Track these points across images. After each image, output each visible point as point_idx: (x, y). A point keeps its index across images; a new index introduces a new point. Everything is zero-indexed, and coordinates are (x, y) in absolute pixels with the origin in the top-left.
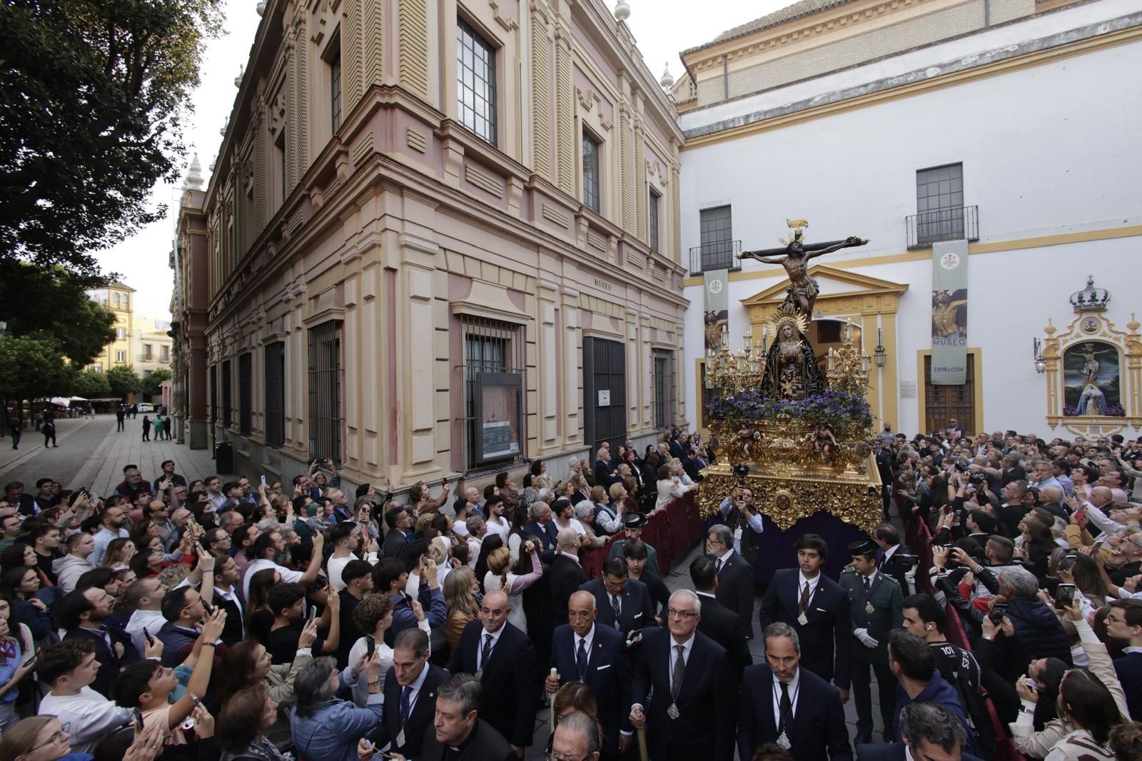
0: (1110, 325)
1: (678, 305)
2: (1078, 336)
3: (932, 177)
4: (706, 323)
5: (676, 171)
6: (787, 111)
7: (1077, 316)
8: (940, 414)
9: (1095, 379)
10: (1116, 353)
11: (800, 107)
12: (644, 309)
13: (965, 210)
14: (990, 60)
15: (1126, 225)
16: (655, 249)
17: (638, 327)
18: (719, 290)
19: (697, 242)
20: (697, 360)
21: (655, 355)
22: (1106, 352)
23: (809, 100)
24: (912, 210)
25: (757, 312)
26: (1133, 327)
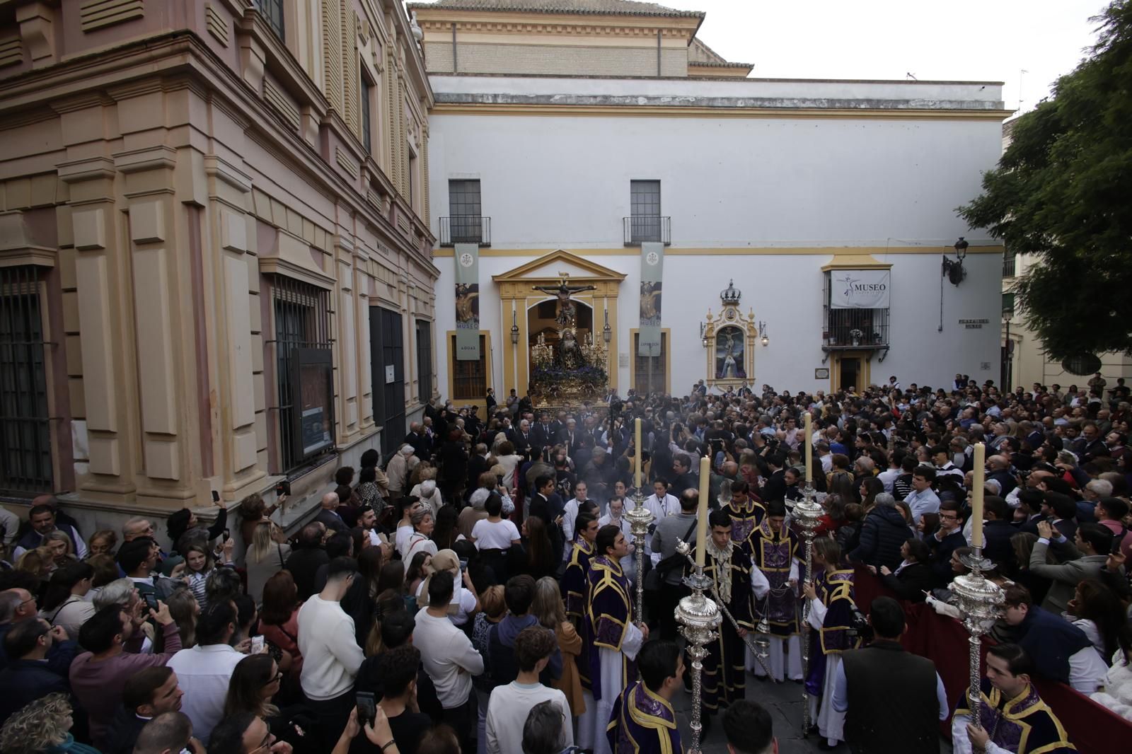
0: (740, 315)
1: (432, 275)
2: (724, 322)
3: (641, 188)
4: (458, 294)
5: (426, 133)
6: (531, 101)
7: (724, 308)
9: (732, 352)
10: (742, 335)
11: (543, 100)
13: (662, 218)
14: (678, 104)
15: (749, 247)
18: (470, 264)
19: (446, 212)
20: (448, 332)
22: (736, 333)
23: (550, 97)
24: (627, 212)
25: (508, 288)
26: (752, 317)
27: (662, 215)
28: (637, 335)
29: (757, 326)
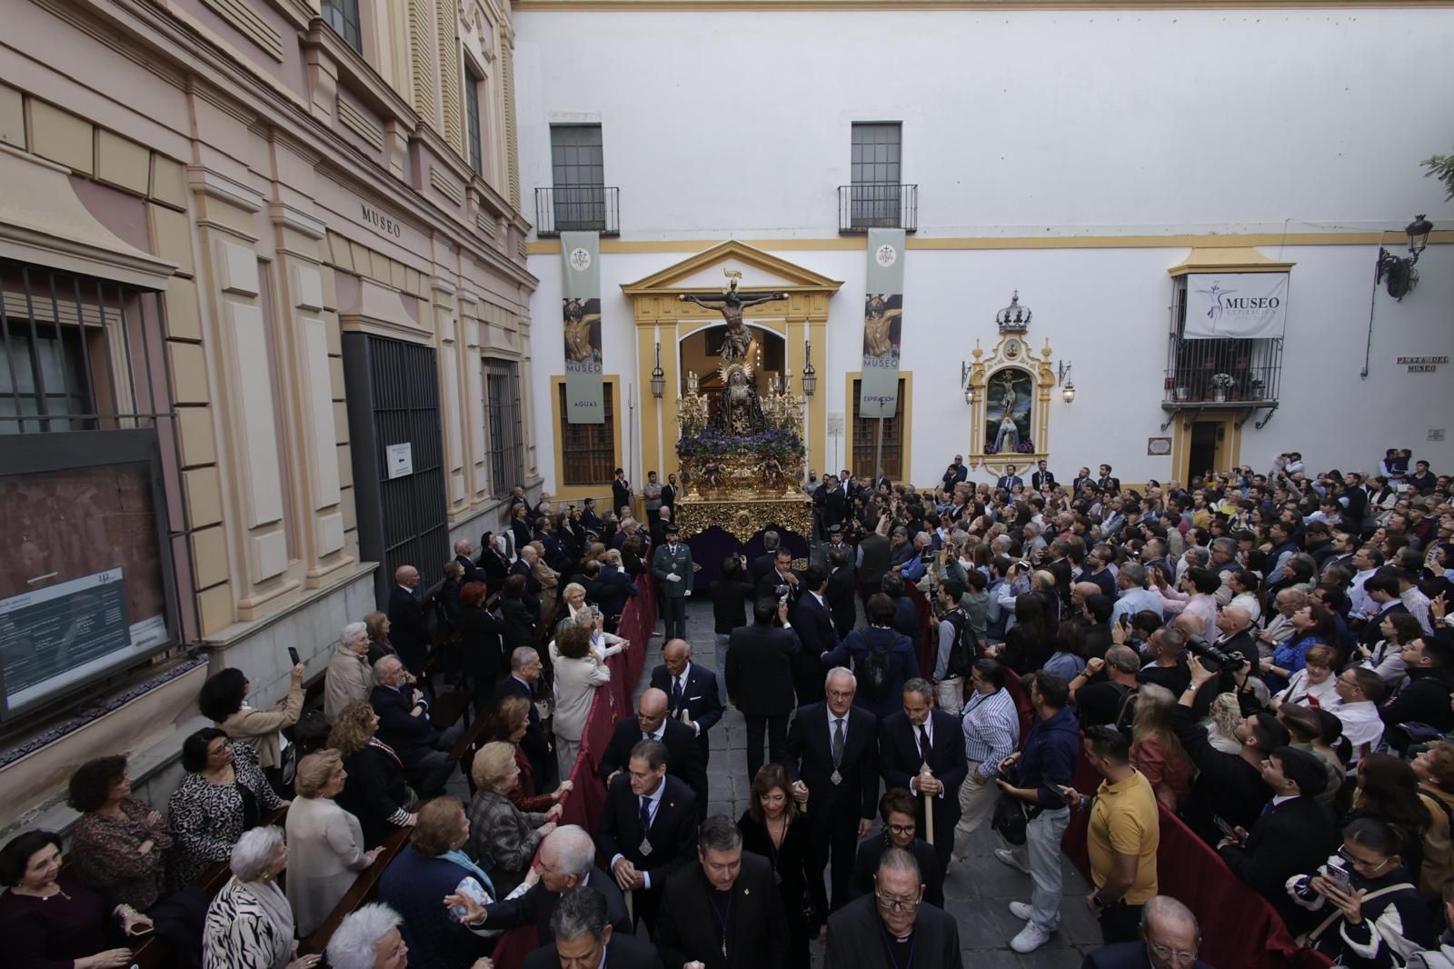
0: (1028, 350)
1: (520, 284)
2: (1001, 361)
4: (567, 317)
7: (1001, 338)
8: (866, 454)
9: (1011, 412)
10: (1030, 383)
12: (465, 284)
13: (903, 188)
15: (1048, 235)
16: (477, 175)
17: (457, 318)
18: (586, 266)
19: (546, 180)
20: (553, 378)
21: (488, 370)
22: (1020, 379)
24: (845, 178)
25: (645, 304)
26: (1047, 353)
27: (904, 181)
28: (857, 383)
29: (1055, 369)
